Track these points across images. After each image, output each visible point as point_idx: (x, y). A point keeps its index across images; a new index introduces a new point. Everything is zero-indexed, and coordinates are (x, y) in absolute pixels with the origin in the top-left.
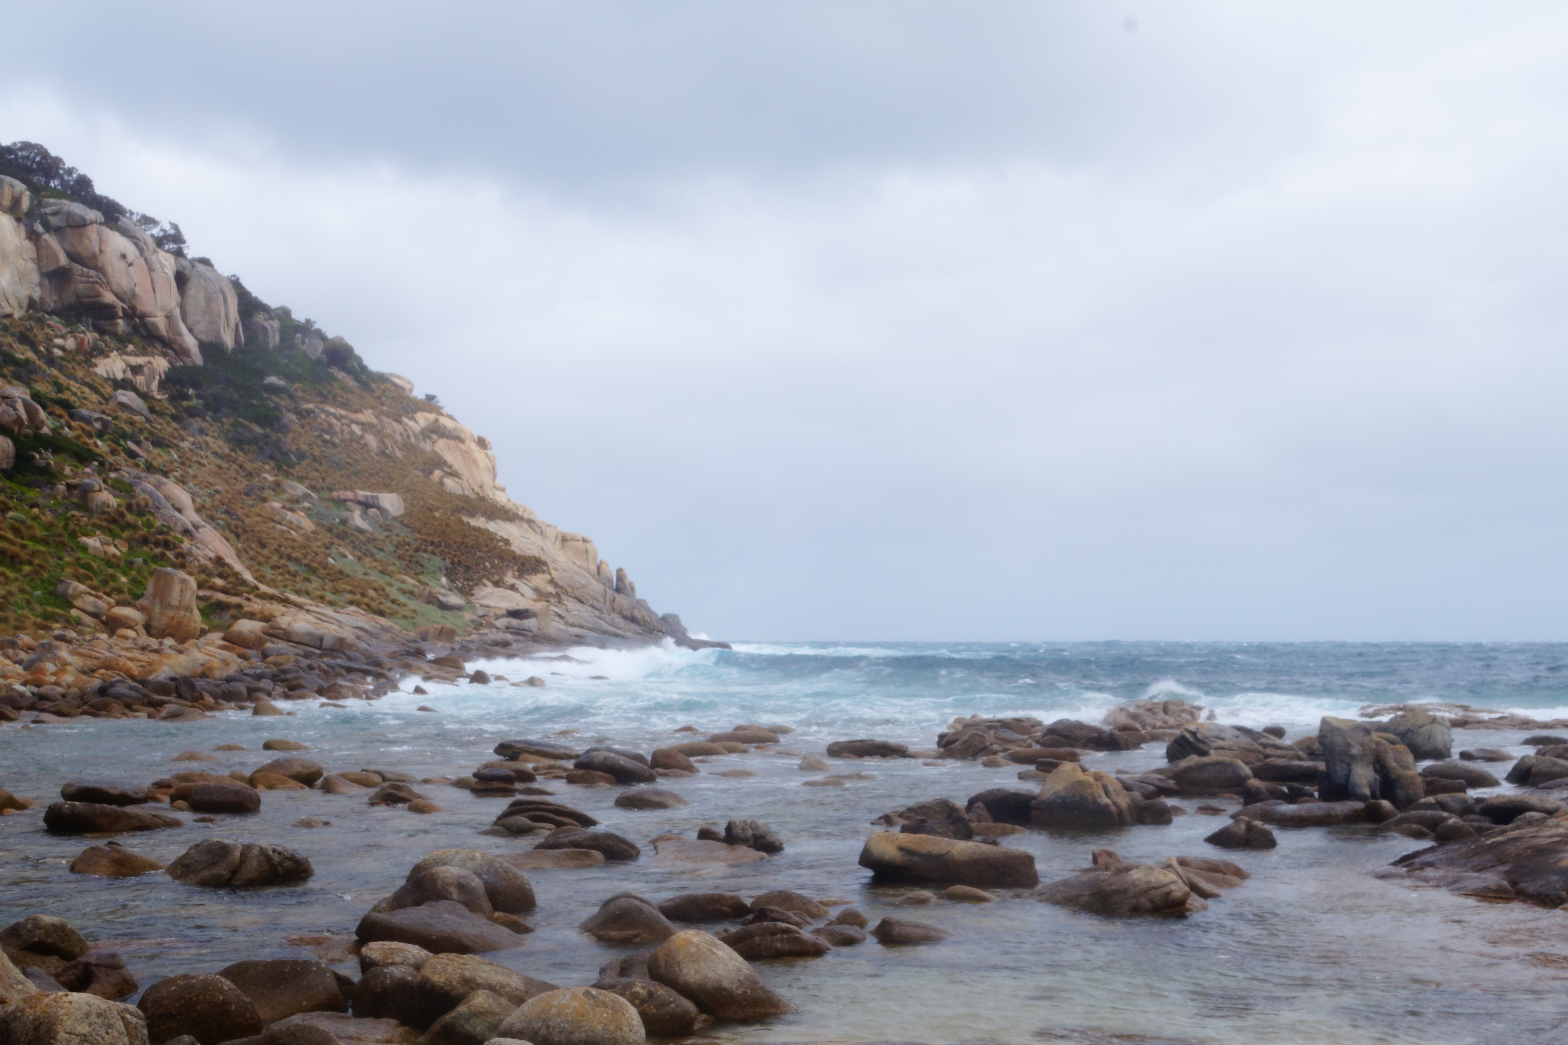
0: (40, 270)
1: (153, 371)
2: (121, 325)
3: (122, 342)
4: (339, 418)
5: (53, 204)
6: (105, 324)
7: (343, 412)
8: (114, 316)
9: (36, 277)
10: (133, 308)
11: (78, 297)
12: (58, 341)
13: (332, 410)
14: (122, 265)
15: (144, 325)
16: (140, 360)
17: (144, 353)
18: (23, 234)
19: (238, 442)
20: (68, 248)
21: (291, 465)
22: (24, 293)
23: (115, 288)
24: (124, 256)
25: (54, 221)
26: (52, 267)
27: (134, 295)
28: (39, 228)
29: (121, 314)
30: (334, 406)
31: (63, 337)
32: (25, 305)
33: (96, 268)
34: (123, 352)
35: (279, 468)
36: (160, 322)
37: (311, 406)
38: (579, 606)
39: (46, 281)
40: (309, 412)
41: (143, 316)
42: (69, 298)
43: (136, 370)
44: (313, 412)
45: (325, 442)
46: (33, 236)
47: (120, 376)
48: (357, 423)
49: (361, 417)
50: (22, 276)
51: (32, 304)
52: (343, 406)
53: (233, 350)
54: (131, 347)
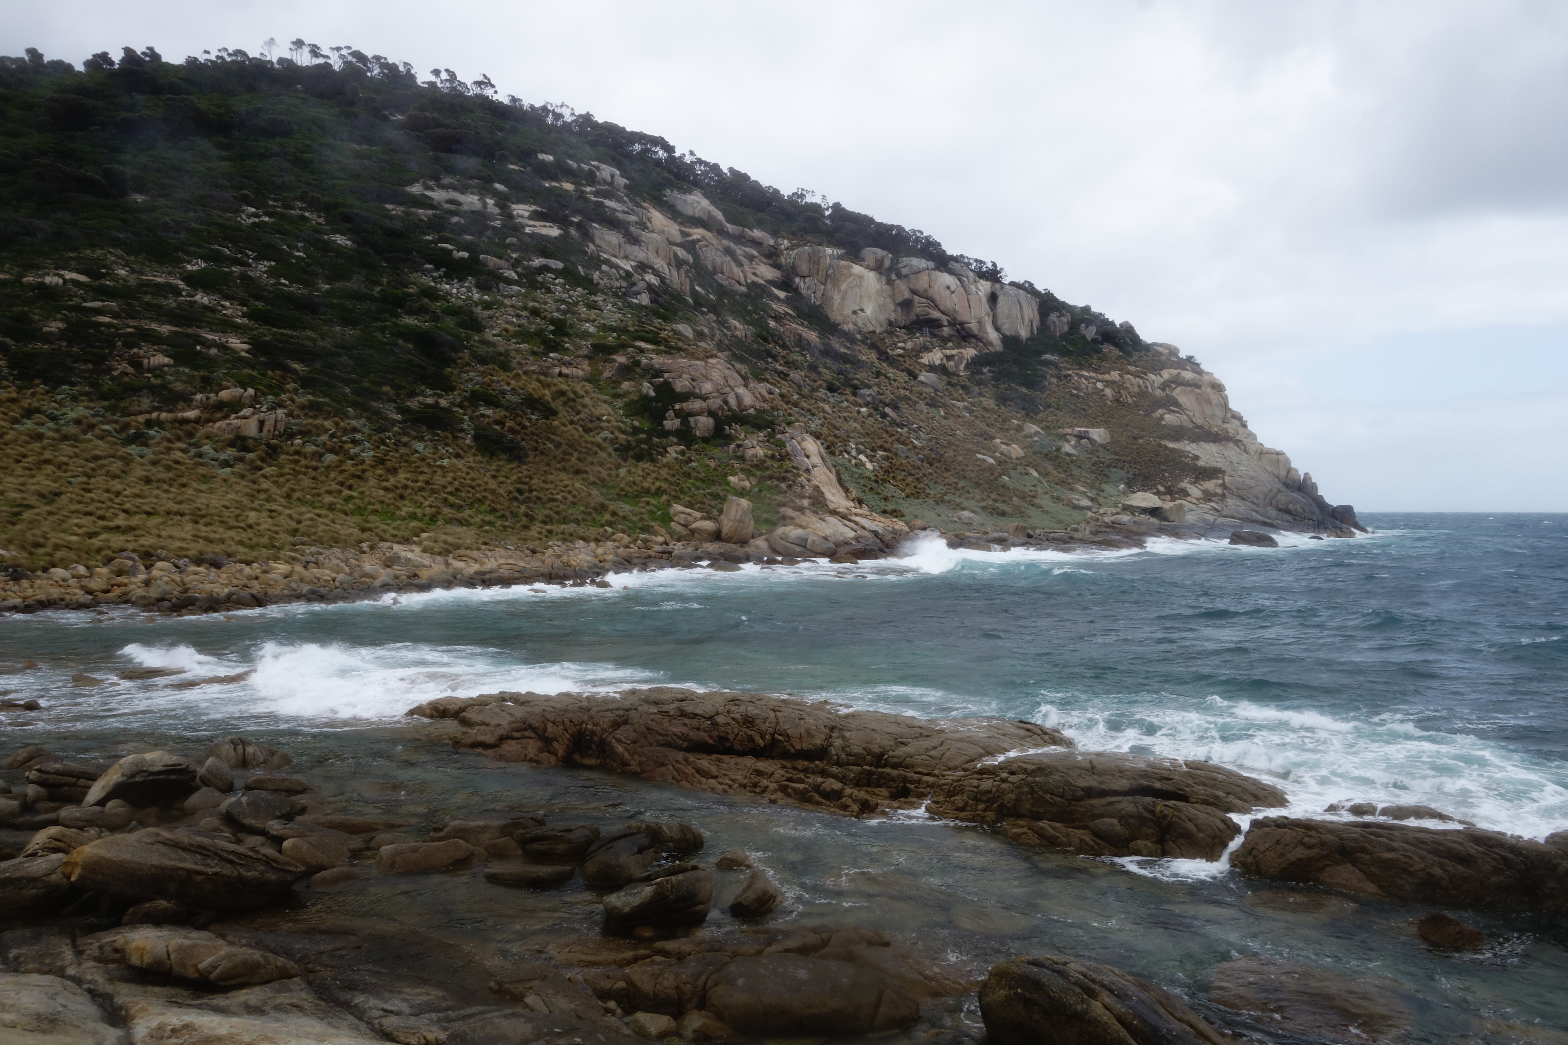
0: (894, 302)
1: (962, 358)
2: (946, 331)
3: (944, 342)
4: (1087, 378)
5: (905, 260)
6: (936, 331)
7: (1093, 374)
8: (941, 326)
9: (892, 307)
10: (954, 319)
11: (917, 316)
12: (900, 345)
13: (1086, 374)
14: (948, 293)
15: (963, 329)
16: (954, 352)
17: (959, 346)
18: (884, 282)
19: (1002, 400)
20: (912, 287)
21: (1036, 414)
22: (883, 317)
23: (942, 308)
24: (948, 288)
25: (904, 271)
26: (900, 300)
27: (955, 311)
28: (893, 277)
29: (946, 323)
30: (1088, 371)
31: (903, 342)
32: (885, 324)
33: (927, 298)
34: (943, 347)
35: (1027, 415)
36: (973, 326)
37: (1070, 372)
38: (1239, 502)
39: (899, 309)
40: (1067, 376)
41: (962, 324)
42: (913, 317)
43: (949, 358)
44: (1069, 375)
45: (1072, 395)
46: (890, 282)
47: (938, 362)
48: (1102, 381)
49: (1107, 377)
50: (882, 307)
51: (890, 323)
52: (1095, 370)
53: (1028, 340)
54: (950, 344)
